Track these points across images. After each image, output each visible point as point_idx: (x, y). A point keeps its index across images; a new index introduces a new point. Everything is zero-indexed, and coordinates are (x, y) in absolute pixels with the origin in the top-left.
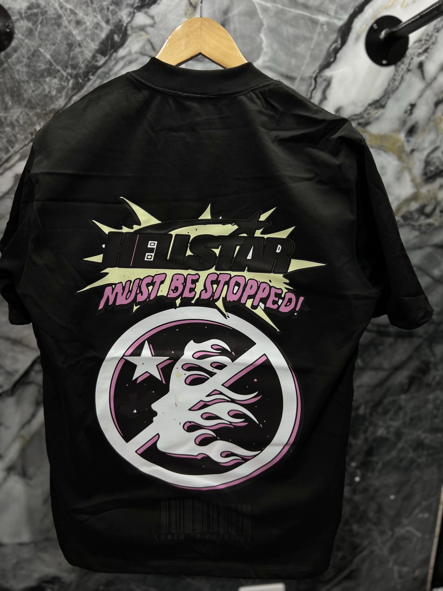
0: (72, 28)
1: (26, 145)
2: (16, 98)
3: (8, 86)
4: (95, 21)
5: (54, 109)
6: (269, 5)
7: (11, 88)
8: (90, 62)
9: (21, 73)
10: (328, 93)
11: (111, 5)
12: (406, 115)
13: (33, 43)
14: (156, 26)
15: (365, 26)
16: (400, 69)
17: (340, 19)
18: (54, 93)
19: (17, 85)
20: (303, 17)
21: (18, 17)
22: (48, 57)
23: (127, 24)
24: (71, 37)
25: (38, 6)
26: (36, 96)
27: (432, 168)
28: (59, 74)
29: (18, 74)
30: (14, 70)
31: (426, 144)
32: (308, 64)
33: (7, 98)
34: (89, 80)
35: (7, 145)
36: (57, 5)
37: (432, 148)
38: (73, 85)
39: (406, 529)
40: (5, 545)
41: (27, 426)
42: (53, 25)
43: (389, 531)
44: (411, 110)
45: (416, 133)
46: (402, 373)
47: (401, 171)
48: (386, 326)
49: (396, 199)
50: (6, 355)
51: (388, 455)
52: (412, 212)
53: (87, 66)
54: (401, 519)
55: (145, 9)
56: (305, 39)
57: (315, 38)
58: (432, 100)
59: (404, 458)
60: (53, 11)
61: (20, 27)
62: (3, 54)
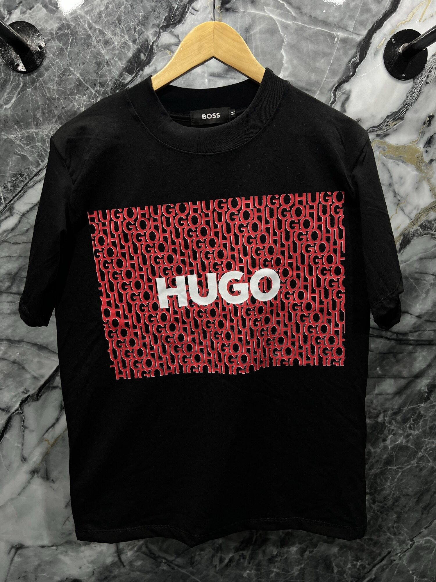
0: (100, 48)
2: (47, 115)
3: (40, 103)
4: (123, 40)
6: (290, 22)
7: (42, 104)
8: (116, 80)
9: (52, 90)
10: (346, 105)
11: (138, 25)
12: (425, 126)
13: (64, 63)
15: (383, 40)
16: (418, 82)
17: (359, 35)
19: (48, 102)
20: (323, 34)
21: (50, 38)
22: (78, 75)
23: (153, 43)
24: (99, 57)
25: (69, 27)
26: (65, 112)
28: (88, 91)
29: (49, 92)
30: (46, 88)
32: (327, 78)
33: (39, 115)
35: (38, 158)
36: (86, 26)
39: (426, 539)
40: (28, 547)
41: (50, 430)
42: (82, 44)
43: (409, 541)
44: (430, 121)
45: (434, 144)
46: (422, 381)
47: (419, 181)
48: (405, 334)
49: (415, 209)
50: (32, 361)
51: (407, 464)
52: (431, 221)
53: (115, 83)
54: (421, 528)
55: (171, 29)
56: (325, 54)
57: (334, 54)
59: (424, 467)
60: (83, 32)
61: (52, 46)
62: (35, 73)
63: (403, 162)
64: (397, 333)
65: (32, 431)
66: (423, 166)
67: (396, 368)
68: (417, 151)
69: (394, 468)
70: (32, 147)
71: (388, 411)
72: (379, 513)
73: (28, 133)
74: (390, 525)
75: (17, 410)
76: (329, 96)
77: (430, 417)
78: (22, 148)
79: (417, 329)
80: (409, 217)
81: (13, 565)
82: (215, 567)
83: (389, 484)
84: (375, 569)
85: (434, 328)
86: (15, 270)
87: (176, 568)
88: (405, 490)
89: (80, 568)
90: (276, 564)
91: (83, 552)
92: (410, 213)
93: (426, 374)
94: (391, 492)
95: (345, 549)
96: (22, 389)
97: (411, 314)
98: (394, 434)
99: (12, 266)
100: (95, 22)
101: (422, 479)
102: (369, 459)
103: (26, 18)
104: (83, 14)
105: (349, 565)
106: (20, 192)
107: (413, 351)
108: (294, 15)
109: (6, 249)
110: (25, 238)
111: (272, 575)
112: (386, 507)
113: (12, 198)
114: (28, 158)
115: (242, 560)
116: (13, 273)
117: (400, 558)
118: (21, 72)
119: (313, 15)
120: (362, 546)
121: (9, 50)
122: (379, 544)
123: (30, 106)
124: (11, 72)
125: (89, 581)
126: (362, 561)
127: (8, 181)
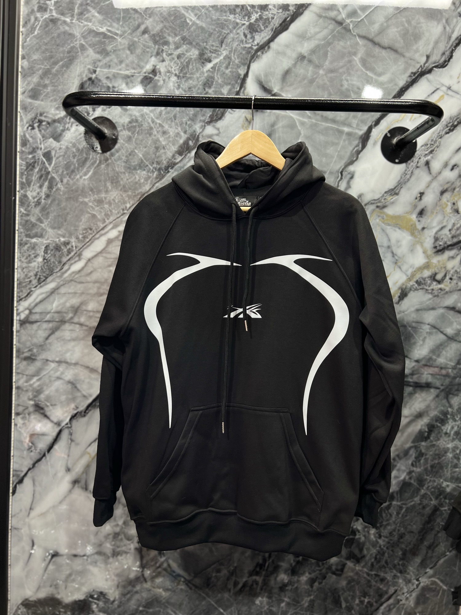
0: (159, 136)
1: (118, 218)
2: (115, 184)
3: (110, 175)
4: (176, 131)
5: (141, 192)
6: (306, 120)
7: (112, 177)
8: (170, 160)
9: (120, 166)
10: (351, 183)
11: (188, 120)
12: (416, 200)
13: (131, 146)
14: (220, 135)
15: (381, 134)
16: (410, 166)
17: (361, 130)
18: (142, 181)
19: (116, 175)
20: (332, 129)
21: (122, 129)
22: (141, 156)
23: (199, 134)
24: (158, 143)
25: (137, 121)
27: (441, 243)
28: (147, 168)
29: (118, 167)
30: (116, 165)
31: (435, 224)
32: (335, 162)
33: (109, 184)
34: (168, 172)
35: (104, 217)
36: (150, 121)
37: (440, 226)
38: (157, 175)
39: (432, 581)
40: (62, 555)
41: (93, 444)
42: (146, 134)
43: (415, 581)
44: (421, 197)
45: (425, 215)
46: (421, 421)
47: (414, 245)
49: (411, 267)
50: (83, 381)
51: (411, 500)
52: (425, 278)
53: (168, 162)
54: (426, 568)
55: (213, 124)
56: (333, 144)
57: (341, 144)
58: (438, 189)
59: (427, 505)
60: (147, 125)
61: (123, 135)
62: (108, 153)
63: (399, 229)
65: (77, 444)
66: (416, 233)
68: (411, 220)
69: (399, 503)
70: (101, 208)
72: (385, 549)
73: (99, 197)
74: (396, 562)
75: (67, 424)
76: (337, 174)
77: (431, 455)
78: (93, 208)
79: (415, 373)
80: (406, 274)
81: (47, 572)
82: (230, 590)
83: (394, 519)
84: (382, 608)
85: (431, 372)
86: (78, 304)
87: (193, 588)
88: (409, 527)
90: (287, 593)
91: (111, 564)
92: (407, 271)
93: (425, 415)
94: (396, 528)
95: (352, 584)
96: (73, 406)
97: (410, 358)
99: (75, 301)
100: (157, 118)
101: (425, 516)
103: (106, 114)
104: (148, 112)
105: (357, 601)
106: (88, 242)
107: (413, 392)
108: (309, 115)
109: (72, 287)
110: (88, 279)
111: (283, 605)
112: (391, 542)
113: (81, 247)
114: (97, 217)
115: (255, 586)
116: (76, 306)
117: (407, 599)
118: (99, 153)
119: (325, 116)
120: (369, 581)
121: (91, 136)
122: (386, 581)
123: (103, 178)
124: (91, 152)
125: (113, 594)
126: (369, 598)
127: (80, 234)
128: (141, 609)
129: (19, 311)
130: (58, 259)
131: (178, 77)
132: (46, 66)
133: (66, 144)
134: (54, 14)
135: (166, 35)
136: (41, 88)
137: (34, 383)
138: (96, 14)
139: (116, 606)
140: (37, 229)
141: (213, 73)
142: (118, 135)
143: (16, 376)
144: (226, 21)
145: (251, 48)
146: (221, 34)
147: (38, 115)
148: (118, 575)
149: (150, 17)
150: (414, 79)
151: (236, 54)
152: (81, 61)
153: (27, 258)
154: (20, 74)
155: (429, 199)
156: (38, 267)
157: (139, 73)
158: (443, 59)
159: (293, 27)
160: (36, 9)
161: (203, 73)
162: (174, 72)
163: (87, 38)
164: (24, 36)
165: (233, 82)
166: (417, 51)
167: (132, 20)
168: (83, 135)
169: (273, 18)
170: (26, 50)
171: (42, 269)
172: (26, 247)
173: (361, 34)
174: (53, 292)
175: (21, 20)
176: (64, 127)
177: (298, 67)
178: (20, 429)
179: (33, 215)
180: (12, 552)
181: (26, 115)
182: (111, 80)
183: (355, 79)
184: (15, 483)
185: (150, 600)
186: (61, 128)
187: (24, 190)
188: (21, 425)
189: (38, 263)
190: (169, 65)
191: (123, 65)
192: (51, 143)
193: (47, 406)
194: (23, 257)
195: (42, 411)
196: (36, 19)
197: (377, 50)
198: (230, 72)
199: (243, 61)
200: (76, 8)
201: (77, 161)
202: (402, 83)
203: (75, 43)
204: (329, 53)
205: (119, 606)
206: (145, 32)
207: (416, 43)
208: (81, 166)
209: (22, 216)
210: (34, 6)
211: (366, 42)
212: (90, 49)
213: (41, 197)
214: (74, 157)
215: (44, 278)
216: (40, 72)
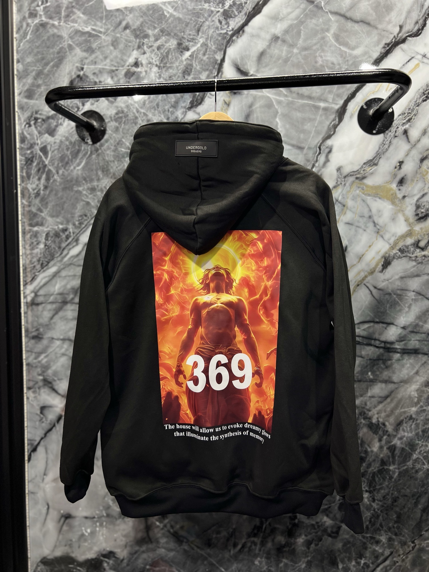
2: (105, 173)
3: (101, 165)
6: (282, 99)
7: (103, 166)
10: (330, 156)
11: (171, 108)
12: (396, 169)
13: (118, 136)
15: (356, 107)
16: (388, 136)
17: (337, 104)
19: (106, 163)
20: (308, 105)
21: (110, 120)
22: (128, 144)
23: (181, 119)
25: (123, 112)
26: (118, 170)
27: (422, 211)
29: (108, 157)
30: (105, 154)
31: (416, 191)
32: (313, 137)
33: (100, 173)
35: (97, 203)
36: (135, 111)
37: (421, 194)
39: (427, 543)
40: (75, 517)
42: (132, 123)
43: (410, 543)
44: (400, 166)
45: (406, 183)
46: (410, 386)
47: (395, 213)
48: (392, 343)
49: (393, 236)
51: (403, 465)
52: (408, 246)
54: (421, 531)
55: (194, 109)
56: (310, 120)
57: (318, 119)
58: (418, 157)
59: (420, 469)
60: (132, 115)
61: (110, 126)
62: (98, 144)
63: (380, 198)
64: (385, 342)
66: (397, 201)
67: (385, 374)
68: (391, 189)
69: (391, 468)
70: (94, 196)
71: (381, 413)
72: (379, 512)
73: (92, 186)
74: (391, 525)
76: (315, 150)
77: (422, 420)
78: (87, 196)
79: (403, 339)
80: (388, 243)
81: (62, 532)
82: (230, 551)
83: (387, 483)
84: (379, 569)
85: (418, 339)
86: (78, 286)
87: (195, 548)
88: (403, 491)
89: (115, 540)
90: (284, 554)
91: (118, 525)
92: (389, 239)
93: (414, 380)
94: (389, 492)
95: (348, 546)
97: (396, 326)
98: (389, 435)
99: (75, 283)
100: (141, 108)
101: (419, 481)
102: (366, 457)
103: (94, 108)
104: (133, 103)
106: (84, 228)
107: (401, 359)
108: (286, 93)
109: (72, 270)
111: (282, 565)
112: (385, 506)
113: (78, 232)
114: (91, 204)
115: (253, 547)
116: (76, 288)
117: (403, 560)
118: (89, 144)
119: (300, 92)
120: (365, 543)
121: (82, 129)
122: (382, 543)
123: (94, 167)
124: (83, 144)
125: (122, 553)
126: (365, 560)
127: (76, 221)
128: (148, 567)
129: (26, 294)
130: (57, 245)
131: (159, 67)
132: (38, 67)
133: (60, 138)
134: (44, 18)
135: (146, 29)
136: (35, 88)
137: (42, 359)
138: (81, 15)
139: (125, 565)
140: (38, 218)
141: (191, 60)
142: (106, 127)
143: (26, 354)
144: (202, 10)
145: (226, 33)
146: (197, 23)
147: (34, 113)
148: (125, 536)
149: (130, 13)
150: (387, 50)
151: (212, 41)
152: (69, 60)
153: (30, 245)
154: (15, 77)
155: (409, 168)
156: (41, 253)
157: (123, 66)
158: (416, 28)
159: (266, 10)
160: (27, 15)
161: (182, 61)
162: (155, 63)
163: (74, 38)
164: (18, 41)
165: (211, 68)
166: (389, 22)
167: (113, 18)
168: (74, 129)
169: (246, 3)
170: (20, 54)
171: (44, 255)
172: (28, 236)
173: (333, 10)
174: (55, 275)
175: (15, 27)
176: (57, 122)
177: (272, 48)
178: (32, 402)
179: (34, 206)
180: (30, 515)
181: (23, 114)
182: (97, 75)
183: (329, 54)
184: (30, 452)
185: (156, 559)
186: (55, 124)
187: (25, 183)
188: (33, 399)
189: (40, 249)
190: (150, 57)
191: (108, 61)
192: (47, 138)
193: (55, 381)
194: (27, 244)
195: (50, 385)
196: (28, 25)
197: (350, 24)
198: (208, 58)
199: (219, 47)
200: (63, 11)
201: (70, 153)
202: (376, 55)
203: (64, 44)
204: (302, 32)
205: (128, 565)
206: (126, 27)
207: (388, 14)
208: (74, 158)
209: (24, 207)
210: (25, 13)
211: (338, 17)
212: (77, 48)
213: (39, 190)
214: (68, 149)
215: (46, 263)
216: (34, 73)
